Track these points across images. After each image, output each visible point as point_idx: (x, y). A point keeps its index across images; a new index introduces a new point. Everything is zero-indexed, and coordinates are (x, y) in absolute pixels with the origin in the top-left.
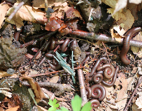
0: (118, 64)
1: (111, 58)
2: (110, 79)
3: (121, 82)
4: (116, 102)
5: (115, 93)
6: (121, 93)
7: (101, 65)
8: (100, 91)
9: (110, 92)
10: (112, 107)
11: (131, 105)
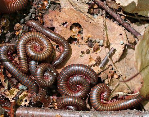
0: (22, 20)
1: (5, 32)
2: (52, 46)
3: (66, 23)
4: (108, 46)
5: (86, 42)
6: (90, 29)
7: (16, 59)
8: (76, 78)
9: (82, 52)
10: (116, 56)
11: (122, 13)
